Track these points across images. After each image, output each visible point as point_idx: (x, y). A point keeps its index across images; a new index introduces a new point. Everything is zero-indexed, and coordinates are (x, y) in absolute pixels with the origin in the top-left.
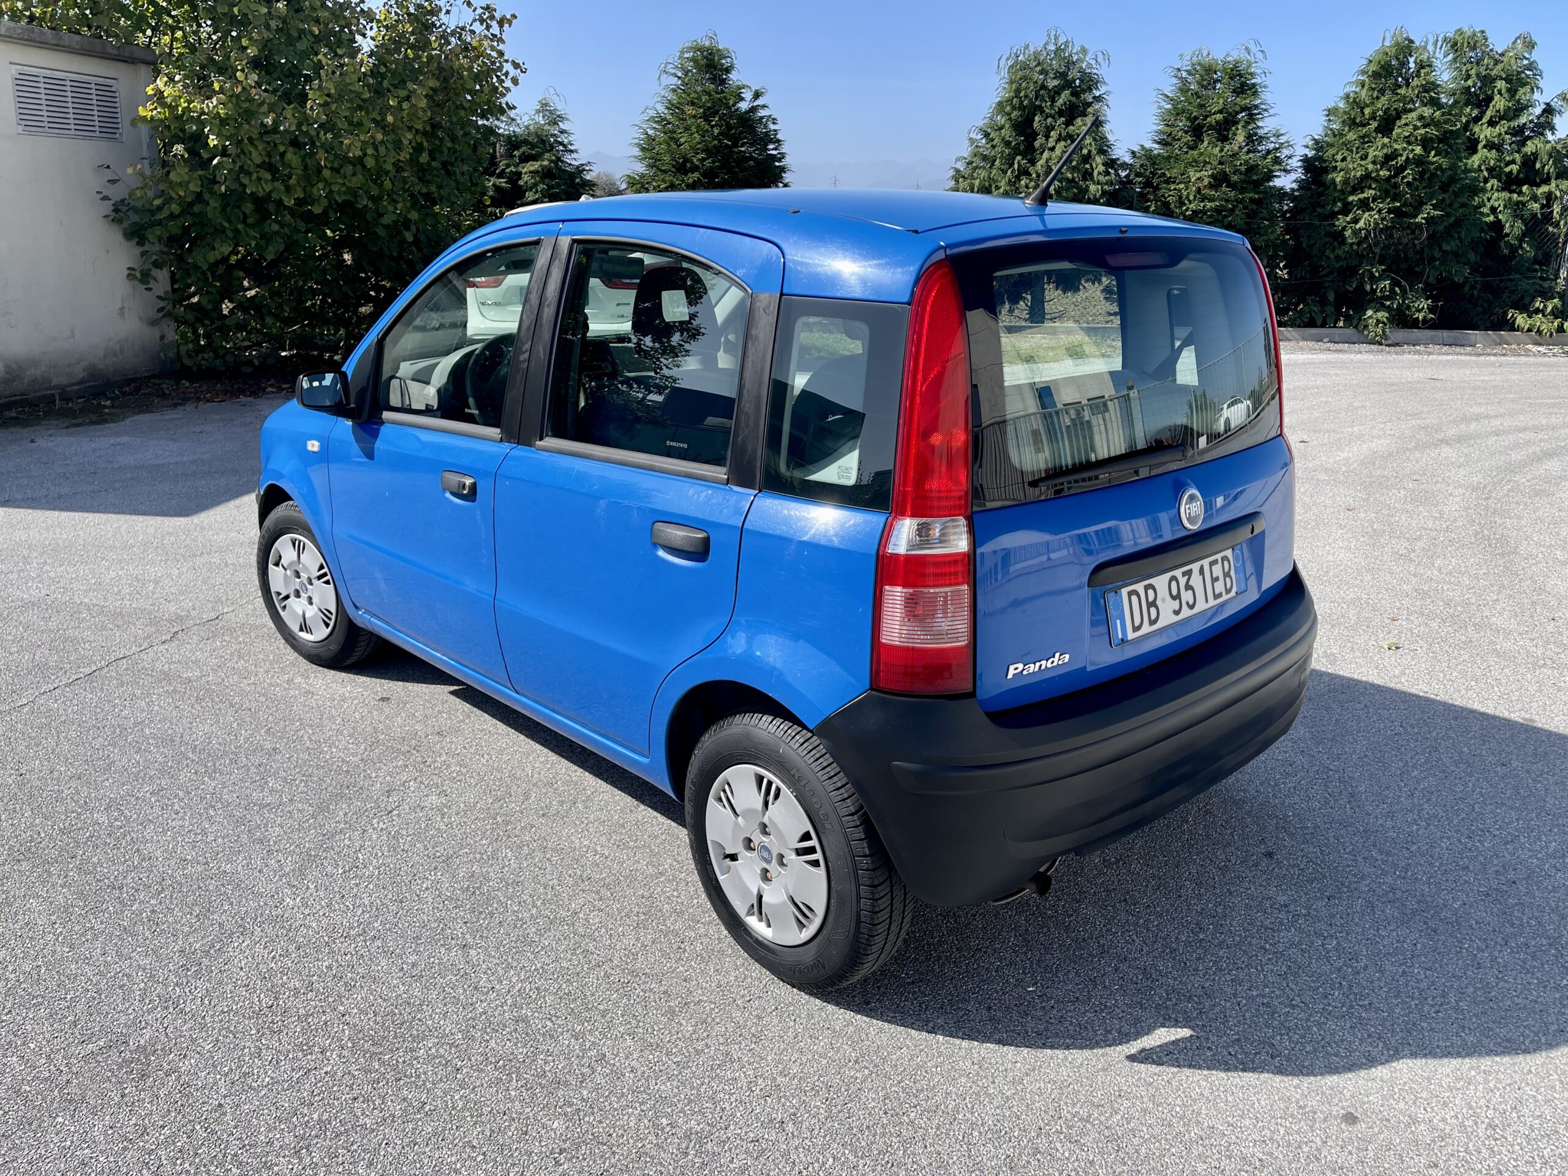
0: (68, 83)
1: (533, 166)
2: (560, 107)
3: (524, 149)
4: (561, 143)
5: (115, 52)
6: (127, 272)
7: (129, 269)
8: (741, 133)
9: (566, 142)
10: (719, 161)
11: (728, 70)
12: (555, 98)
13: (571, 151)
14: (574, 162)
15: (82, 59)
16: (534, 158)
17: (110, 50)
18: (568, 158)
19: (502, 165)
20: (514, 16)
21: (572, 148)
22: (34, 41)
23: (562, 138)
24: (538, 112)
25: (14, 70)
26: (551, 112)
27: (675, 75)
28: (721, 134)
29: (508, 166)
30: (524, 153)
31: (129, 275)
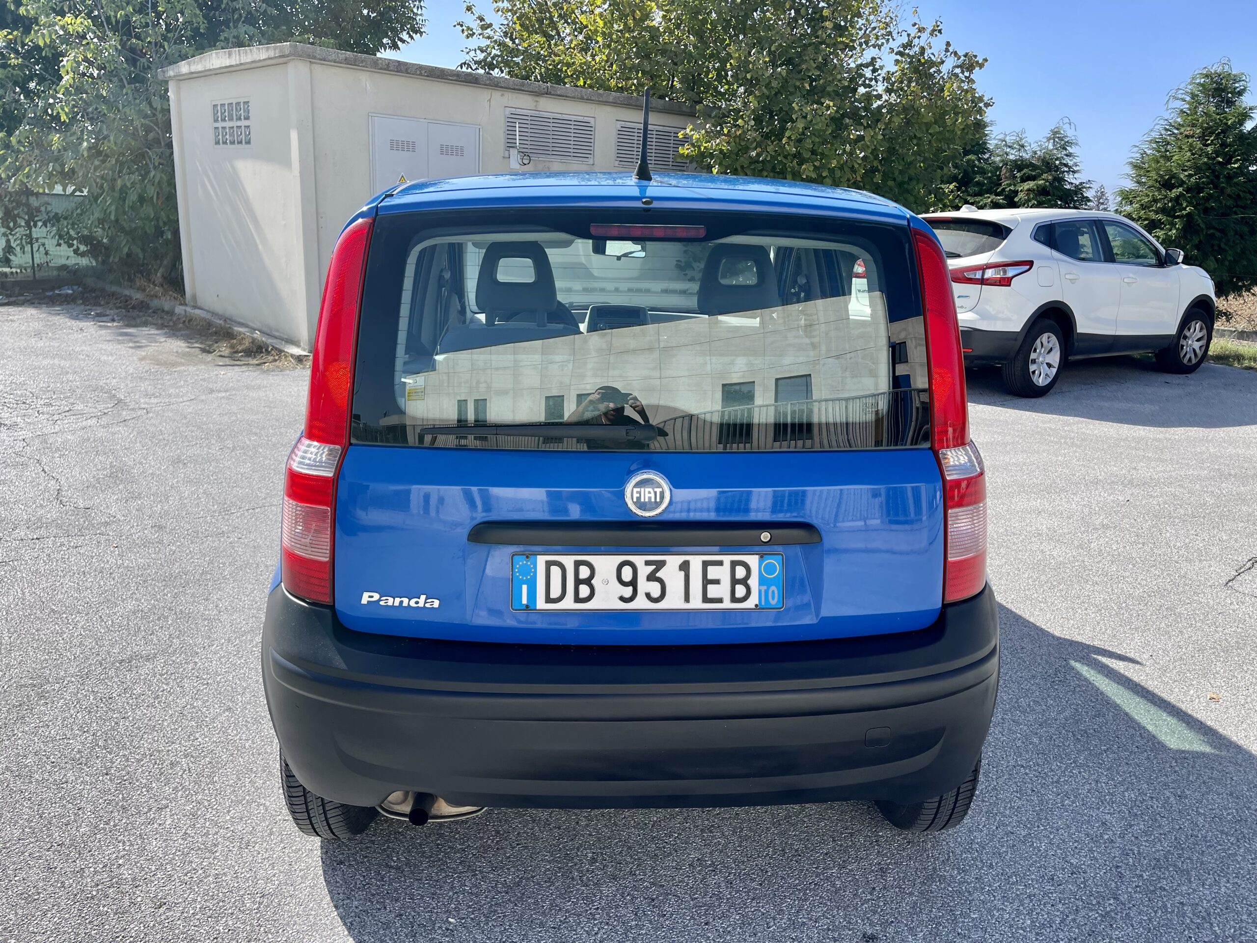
0: (654, 133)
1: (1031, 184)
2: (1069, 133)
3: (1025, 171)
4: (1066, 165)
5: (688, 110)
6: (676, 263)
7: (677, 261)
8: (1235, 150)
9: (1070, 163)
10: (1208, 177)
11: (1240, 93)
12: (1067, 127)
13: (1074, 172)
14: (1074, 181)
15: (666, 116)
16: (1033, 178)
17: (684, 109)
18: (1069, 178)
19: (1005, 183)
20: (986, 60)
21: (1075, 168)
22: (631, 105)
23: (1067, 160)
24: (1049, 139)
25: (619, 125)
26: (1061, 139)
27: (1183, 100)
28: (1215, 152)
29: (1010, 185)
30: (1025, 174)
31: (677, 264)
